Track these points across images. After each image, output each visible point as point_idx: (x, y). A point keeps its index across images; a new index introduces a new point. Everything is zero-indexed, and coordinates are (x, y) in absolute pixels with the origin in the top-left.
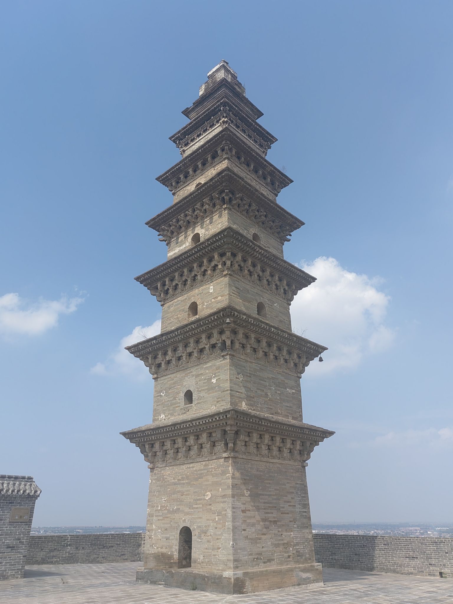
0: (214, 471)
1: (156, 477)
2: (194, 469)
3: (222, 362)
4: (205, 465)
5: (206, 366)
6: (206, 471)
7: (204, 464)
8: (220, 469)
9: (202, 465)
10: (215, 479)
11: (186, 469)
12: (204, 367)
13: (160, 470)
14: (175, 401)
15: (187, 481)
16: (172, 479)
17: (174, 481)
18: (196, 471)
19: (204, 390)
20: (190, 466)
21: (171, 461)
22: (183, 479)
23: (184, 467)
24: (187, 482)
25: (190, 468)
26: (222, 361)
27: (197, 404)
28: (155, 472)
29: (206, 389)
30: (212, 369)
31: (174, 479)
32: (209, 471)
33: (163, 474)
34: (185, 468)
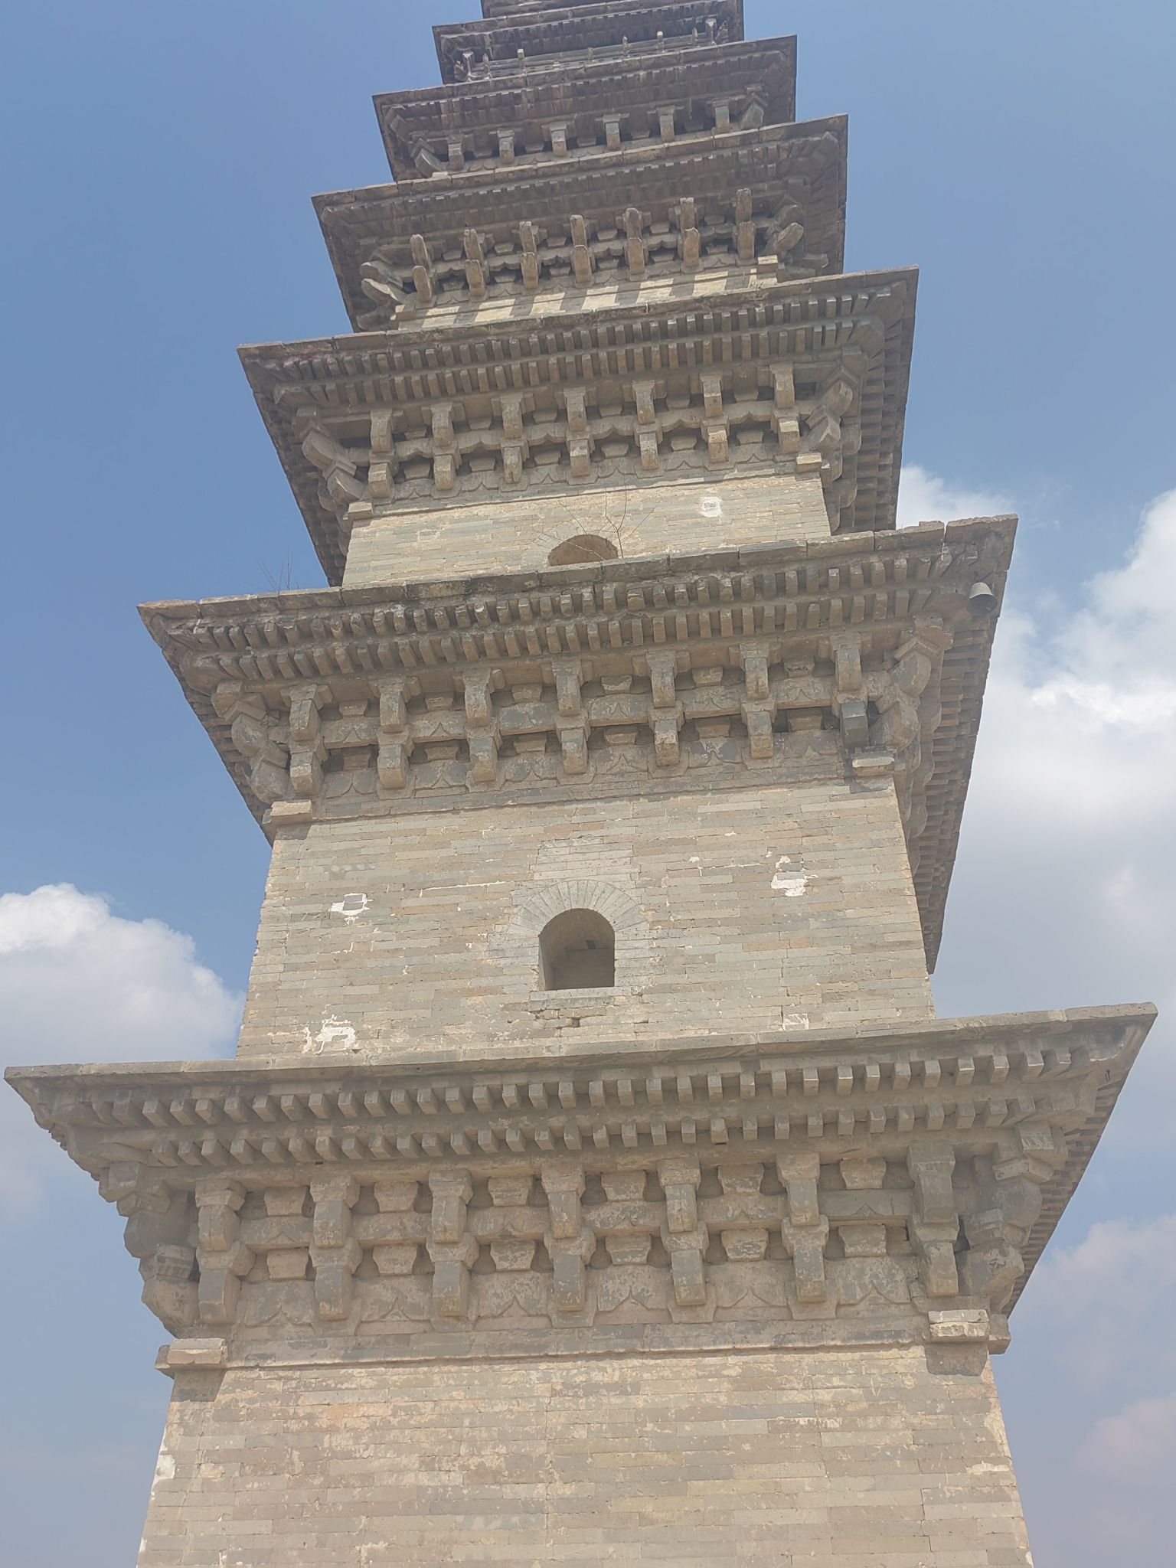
0: (843, 1429)
1: (235, 1442)
2: (639, 1402)
3: (843, 805)
4: (747, 1383)
5: (723, 807)
6: (760, 1426)
7: (733, 1372)
8: (896, 1422)
9: (718, 1375)
10: (857, 1492)
11: (554, 1393)
12: (702, 809)
13: (278, 1386)
14: (453, 957)
15: (568, 1490)
16: (413, 1460)
17: (424, 1479)
18: (658, 1415)
19: (710, 923)
20: (597, 1377)
21: (406, 1328)
22: (522, 1468)
23: (537, 1377)
24: (563, 1499)
25: (591, 1389)
26: (845, 797)
27: (650, 991)
28: (222, 1398)
29: (726, 922)
30: (770, 828)
31: (429, 1463)
32: (791, 1427)
33: (310, 1417)
34: (542, 1389)
